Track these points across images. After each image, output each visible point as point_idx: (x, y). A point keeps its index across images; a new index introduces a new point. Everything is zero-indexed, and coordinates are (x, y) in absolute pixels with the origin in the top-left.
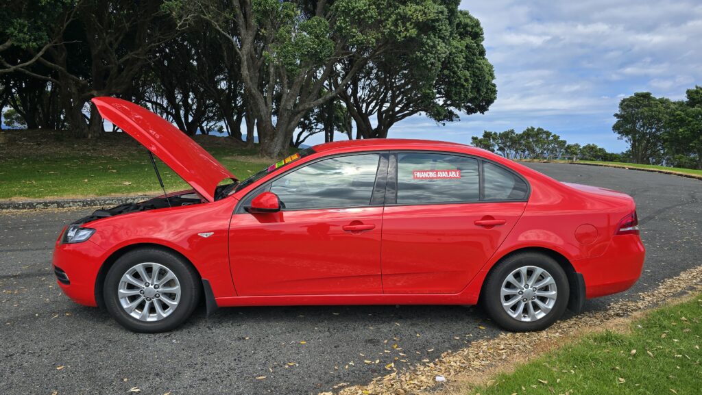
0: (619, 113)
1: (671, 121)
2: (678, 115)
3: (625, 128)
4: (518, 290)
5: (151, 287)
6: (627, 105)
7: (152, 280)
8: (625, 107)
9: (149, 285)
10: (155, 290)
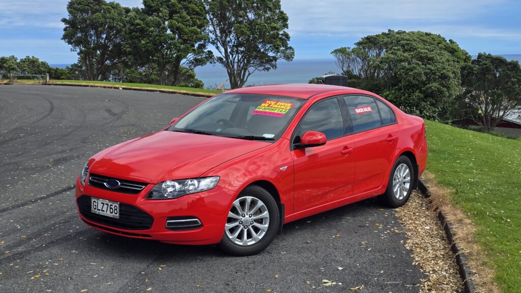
0: (68, 18)
1: (131, 31)
2: (138, 24)
3: (78, 37)
4: (398, 180)
5: (247, 216)
6: (75, 9)
7: (246, 211)
8: (74, 11)
9: (245, 216)
10: (251, 218)
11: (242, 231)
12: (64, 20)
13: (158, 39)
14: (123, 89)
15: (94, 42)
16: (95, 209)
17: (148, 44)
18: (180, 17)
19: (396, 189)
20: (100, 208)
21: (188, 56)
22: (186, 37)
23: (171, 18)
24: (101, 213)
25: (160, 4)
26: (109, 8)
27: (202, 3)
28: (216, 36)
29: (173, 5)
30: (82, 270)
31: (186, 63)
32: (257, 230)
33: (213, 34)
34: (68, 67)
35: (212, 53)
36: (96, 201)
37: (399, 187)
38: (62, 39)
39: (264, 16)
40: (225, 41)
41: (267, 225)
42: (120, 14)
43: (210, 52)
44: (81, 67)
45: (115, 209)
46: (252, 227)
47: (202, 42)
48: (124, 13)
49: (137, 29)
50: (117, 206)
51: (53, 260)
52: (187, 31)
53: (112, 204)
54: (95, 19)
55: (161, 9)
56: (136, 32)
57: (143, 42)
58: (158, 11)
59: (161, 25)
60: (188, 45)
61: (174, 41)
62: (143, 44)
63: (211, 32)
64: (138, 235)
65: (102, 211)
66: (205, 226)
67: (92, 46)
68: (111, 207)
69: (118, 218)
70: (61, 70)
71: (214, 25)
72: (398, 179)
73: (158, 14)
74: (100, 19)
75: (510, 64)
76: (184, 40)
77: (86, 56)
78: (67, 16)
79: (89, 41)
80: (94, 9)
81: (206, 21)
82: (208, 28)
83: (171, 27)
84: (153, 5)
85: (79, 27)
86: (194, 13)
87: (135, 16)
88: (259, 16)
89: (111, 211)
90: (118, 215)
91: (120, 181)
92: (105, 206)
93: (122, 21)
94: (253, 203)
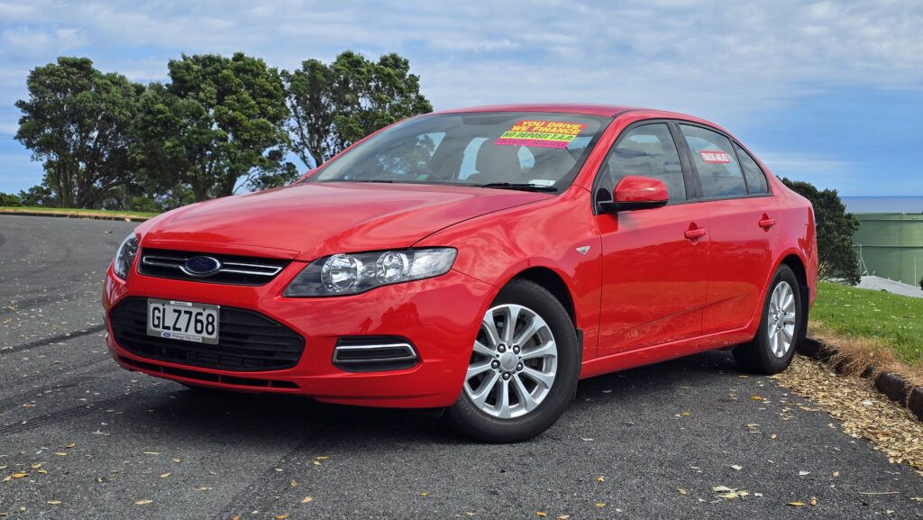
3: (45, 135)
4: (774, 316)
5: (509, 351)
6: (42, 83)
7: (507, 338)
8: (41, 87)
9: (504, 350)
10: (517, 356)
11: (498, 386)
12: (21, 104)
13: (197, 139)
14: (133, 220)
15: (74, 146)
16: (155, 326)
17: (178, 148)
18: (238, 101)
19: (773, 334)
20: (169, 323)
21: (250, 172)
22: (246, 136)
23: (220, 101)
24: (173, 335)
25: (201, 77)
26: (106, 84)
27: (278, 78)
28: (303, 137)
29: (226, 79)
30: (127, 464)
31: (245, 185)
32: (530, 383)
33: (297, 134)
34: (23, 193)
35: (294, 167)
36: (161, 308)
37: (777, 331)
38: (15, 138)
39: (390, 102)
40: (318, 146)
41: (552, 374)
42: (126, 95)
43: (291, 166)
44: (48, 192)
45: (208, 323)
46: (520, 375)
47: (276, 148)
48: (133, 93)
49: (159, 120)
50: (215, 314)
51: (53, 447)
52: (250, 125)
53: (201, 310)
54: (81, 101)
55: (203, 86)
56: (156, 125)
57: (168, 144)
58: (196, 88)
59: (201, 114)
60: (252, 152)
61: (225, 144)
62: (168, 148)
63: (293, 130)
64: (264, 383)
65: (175, 329)
66: (425, 361)
67: (71, 152)
68: (199, 317)
69: (217, 343)
70: (9, 197)
71: (298, 118)
72: (776, 313)
73: (198, 94)
74: (90, 102)
75: (823, 195)
76: (245, 141)
77: (59, 171)
78: (28, 98)
79: (66, 144)
80: (79, 84)
81: (284, 109)
82: (287, 122)
83: (219, 118)
84: (188, 78)
85: (49, 117)
86: (264, 93)
87: (154, 97)
88: (381, 102)
89: (199, 328)
90: (214, 336)
91: (222, 257)
92: (184, 318)
93: (128, 106)
94: (523, 321)
